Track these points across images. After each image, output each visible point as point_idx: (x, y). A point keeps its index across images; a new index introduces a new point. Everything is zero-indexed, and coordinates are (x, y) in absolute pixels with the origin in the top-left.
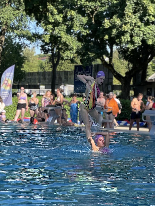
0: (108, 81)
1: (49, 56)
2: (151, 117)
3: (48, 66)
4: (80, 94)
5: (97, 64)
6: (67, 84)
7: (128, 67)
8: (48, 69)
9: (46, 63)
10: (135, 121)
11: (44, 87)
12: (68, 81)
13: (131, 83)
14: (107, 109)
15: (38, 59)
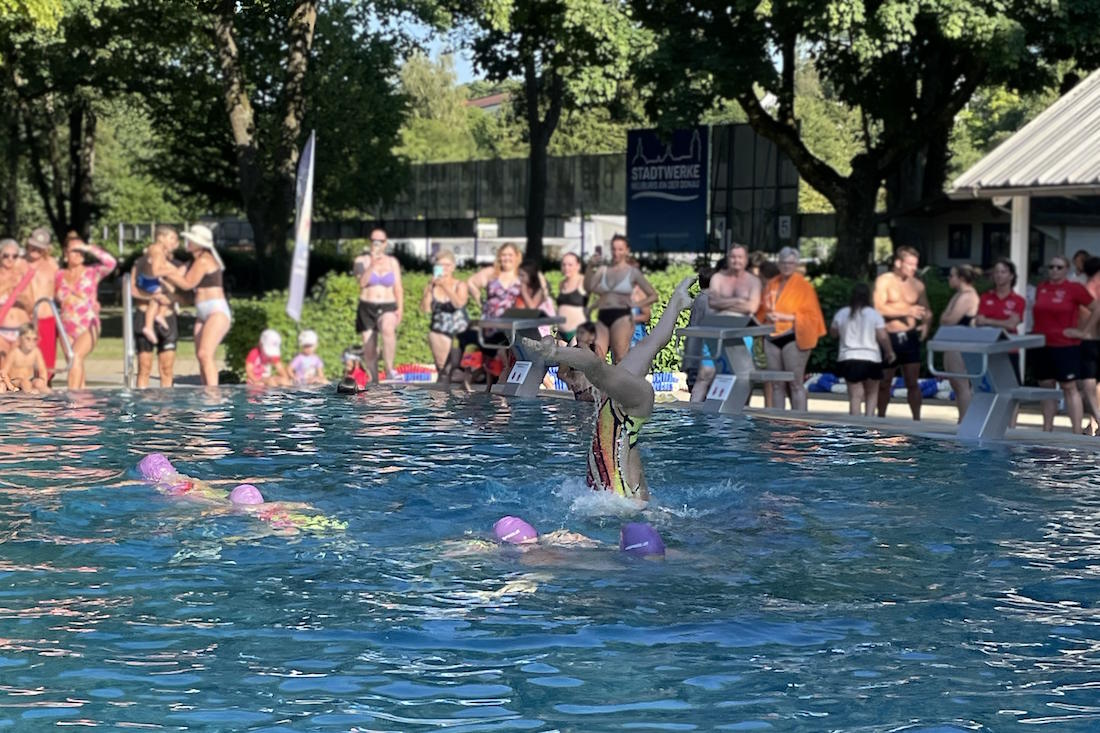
0: (778, 196)
1: (515, 91)
2: (965, 355)
3: (510, 135)
4: (655, 257)
5: (727, 122)
6: (595, 213)
7: (861, 134)
8: (513, 150)
9: (504, 123)
10: (898, 374)
11: (494, 227)
12: (601, 200)
13: (880, 207)
14: (772, 322)
15: (467, 106)
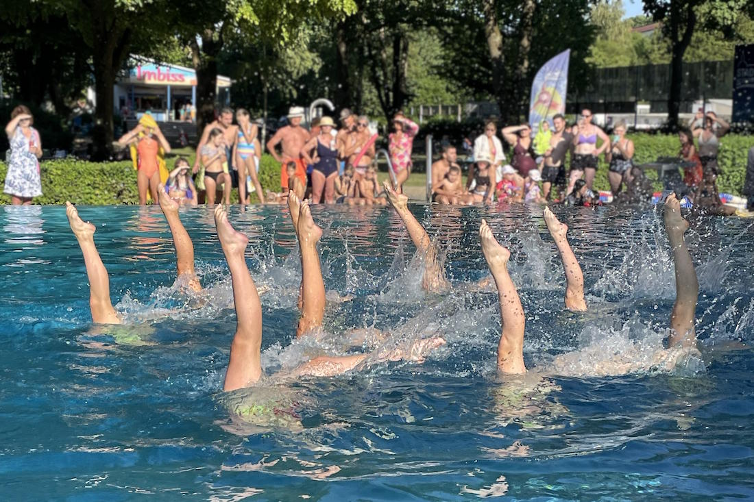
3: (659, 49)
6: (712, 98)
8: (660, 58)
11: (647, 107)
12: (717, 89)
15: (632, 31)
